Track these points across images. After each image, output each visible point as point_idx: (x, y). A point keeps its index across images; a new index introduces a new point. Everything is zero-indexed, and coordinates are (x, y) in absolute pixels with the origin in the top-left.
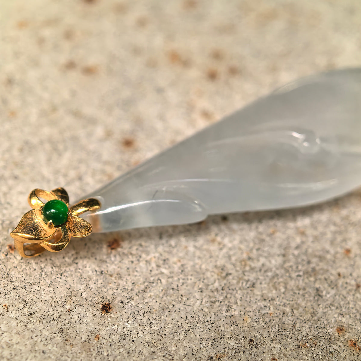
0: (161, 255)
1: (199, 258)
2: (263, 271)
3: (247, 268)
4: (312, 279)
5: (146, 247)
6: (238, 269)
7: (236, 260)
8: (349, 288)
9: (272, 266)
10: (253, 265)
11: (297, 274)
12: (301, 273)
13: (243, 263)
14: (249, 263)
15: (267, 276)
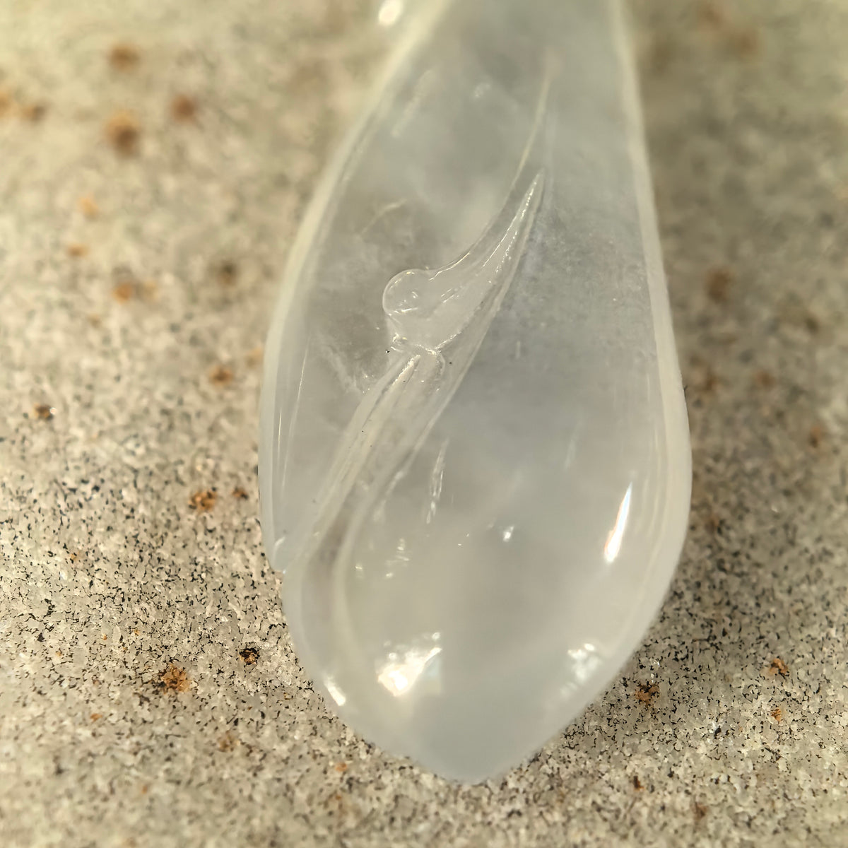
0: (70, 833)
1: (194, 817)
2: (398, 823)
3: (351, 822)
4: (557, 817)
5: (18, 813)
6: (322, 831)
7: (310, 800)
8: (676, 823)
9: (425, 797)
10: (366, 806)
11: (507, 808)
12: (519, 805)
13: (334, 806)
14: (351, 800)
15: (417, 837)
